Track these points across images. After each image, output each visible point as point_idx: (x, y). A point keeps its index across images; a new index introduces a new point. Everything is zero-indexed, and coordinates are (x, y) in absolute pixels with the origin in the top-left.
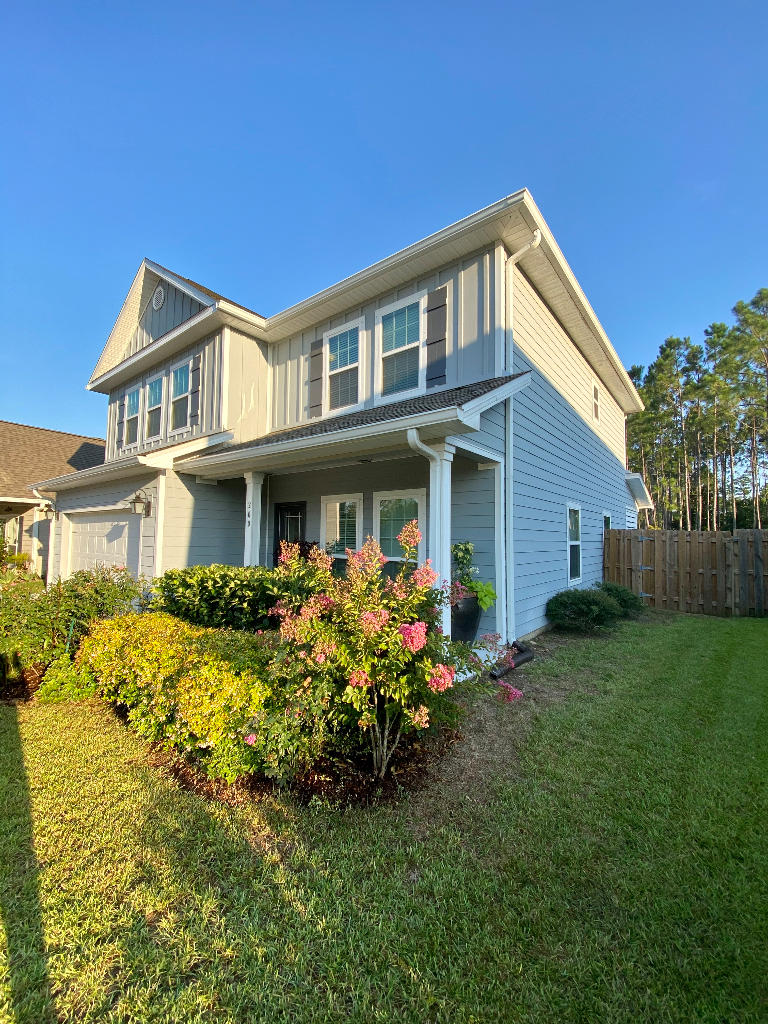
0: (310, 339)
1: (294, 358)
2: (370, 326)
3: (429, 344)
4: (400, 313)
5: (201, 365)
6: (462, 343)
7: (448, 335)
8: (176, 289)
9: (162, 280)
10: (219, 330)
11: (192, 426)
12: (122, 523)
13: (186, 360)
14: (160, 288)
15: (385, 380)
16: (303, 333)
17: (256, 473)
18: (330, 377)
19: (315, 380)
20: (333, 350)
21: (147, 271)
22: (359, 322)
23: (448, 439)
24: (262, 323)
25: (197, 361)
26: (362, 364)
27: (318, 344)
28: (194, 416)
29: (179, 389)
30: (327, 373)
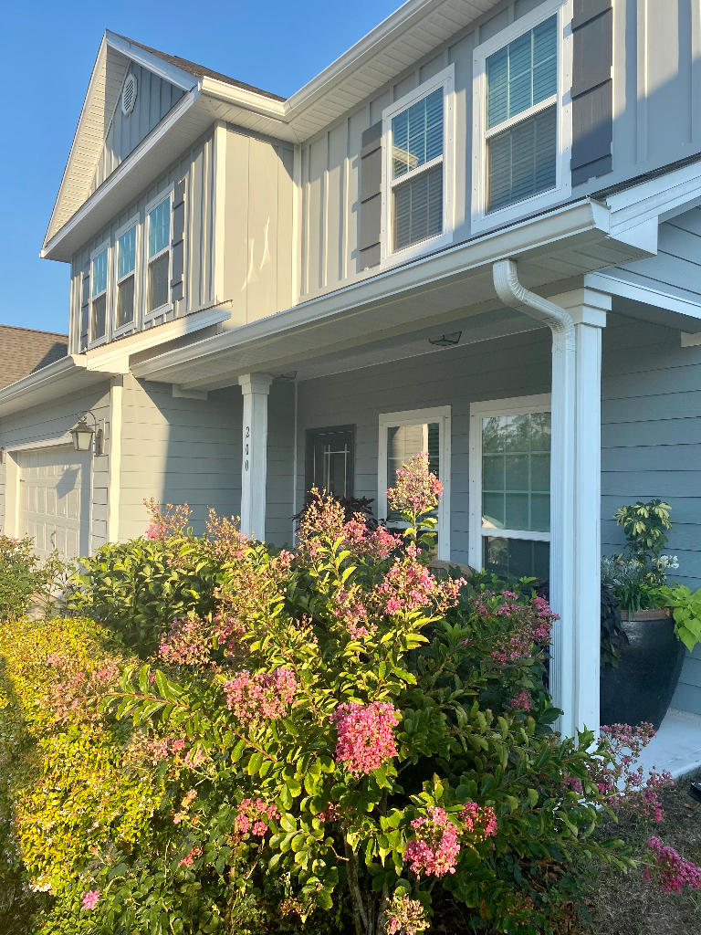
0: (362, 125)
1: (335, 167)
2: (463, 84)
3: (576, 97)
4: (520, 44)
5: (185, 196)
6: (646, 84)
7: (616, 72)
8: (152, 74)
9: (133, 65)
10: (209, 134)
11: (174, 303)
12: (75, 467)
13: (166, 191)
14: (131, 77)
15: (493, 182)
16: (348, 117)
17: (257, 376)
18: (394, 189)
19: (369, 198)
20: (398, 140)
21: (111, 52)
22: (444, 77)
23: (592, 280)
24: (278, 108)
25: (180, 191)
26: (450, 158)
27: (375, 132)
28: (177, 284)
29: (158, 241)
30: (388, 181)
